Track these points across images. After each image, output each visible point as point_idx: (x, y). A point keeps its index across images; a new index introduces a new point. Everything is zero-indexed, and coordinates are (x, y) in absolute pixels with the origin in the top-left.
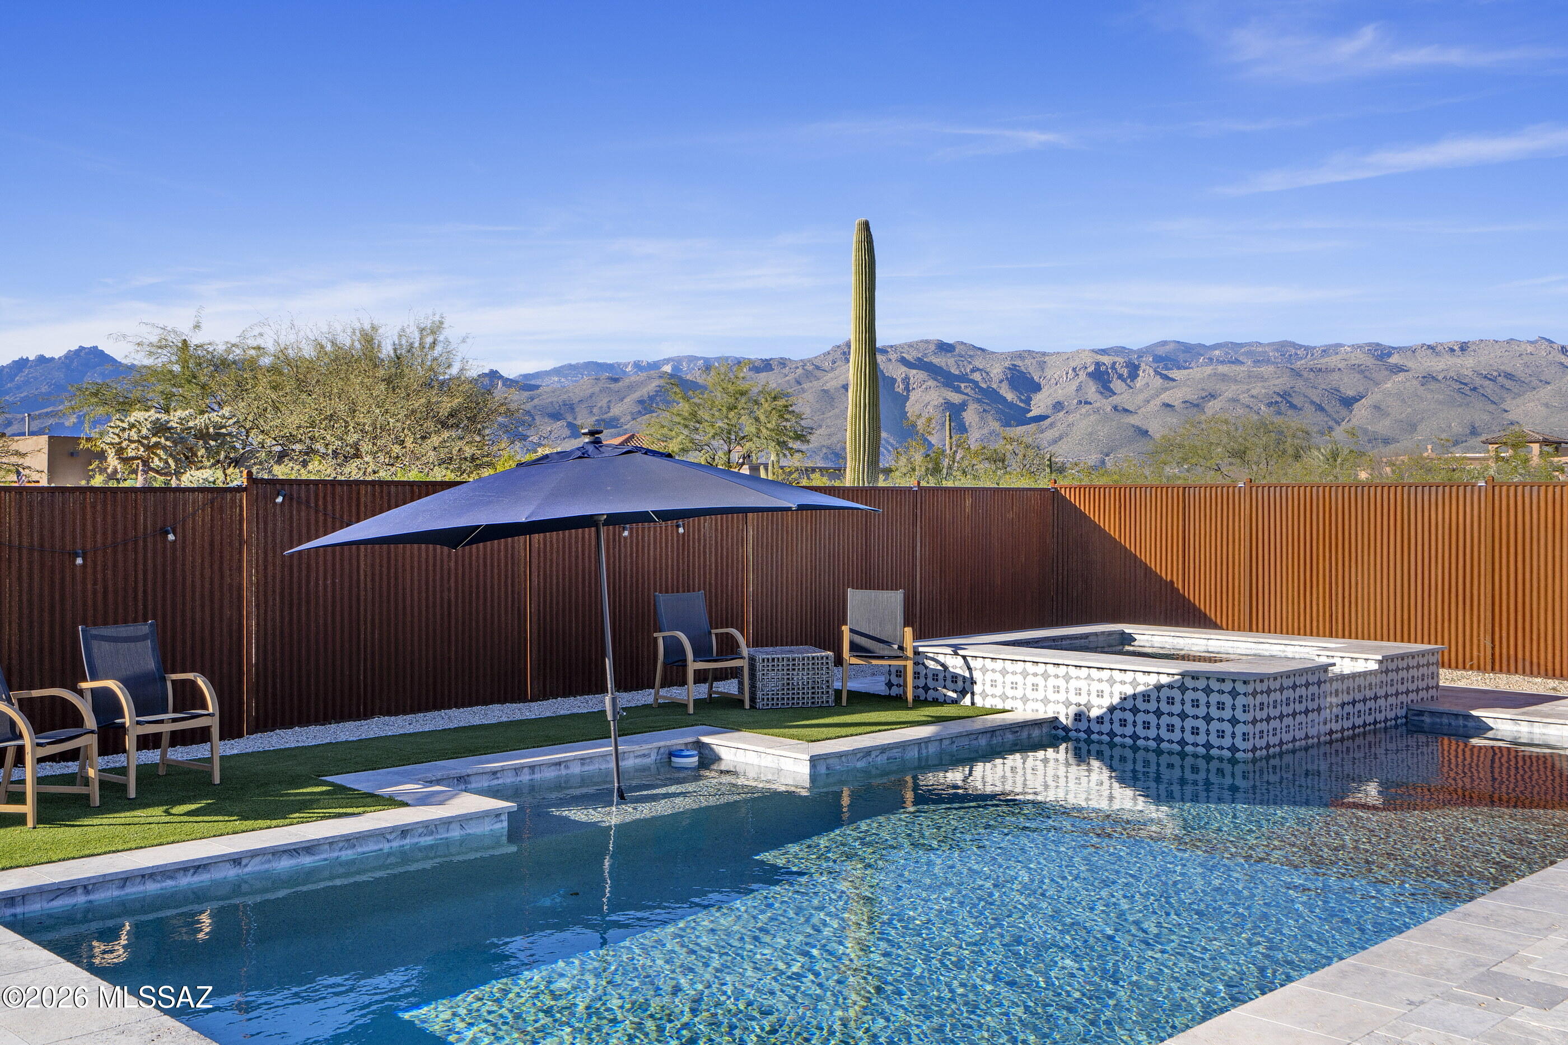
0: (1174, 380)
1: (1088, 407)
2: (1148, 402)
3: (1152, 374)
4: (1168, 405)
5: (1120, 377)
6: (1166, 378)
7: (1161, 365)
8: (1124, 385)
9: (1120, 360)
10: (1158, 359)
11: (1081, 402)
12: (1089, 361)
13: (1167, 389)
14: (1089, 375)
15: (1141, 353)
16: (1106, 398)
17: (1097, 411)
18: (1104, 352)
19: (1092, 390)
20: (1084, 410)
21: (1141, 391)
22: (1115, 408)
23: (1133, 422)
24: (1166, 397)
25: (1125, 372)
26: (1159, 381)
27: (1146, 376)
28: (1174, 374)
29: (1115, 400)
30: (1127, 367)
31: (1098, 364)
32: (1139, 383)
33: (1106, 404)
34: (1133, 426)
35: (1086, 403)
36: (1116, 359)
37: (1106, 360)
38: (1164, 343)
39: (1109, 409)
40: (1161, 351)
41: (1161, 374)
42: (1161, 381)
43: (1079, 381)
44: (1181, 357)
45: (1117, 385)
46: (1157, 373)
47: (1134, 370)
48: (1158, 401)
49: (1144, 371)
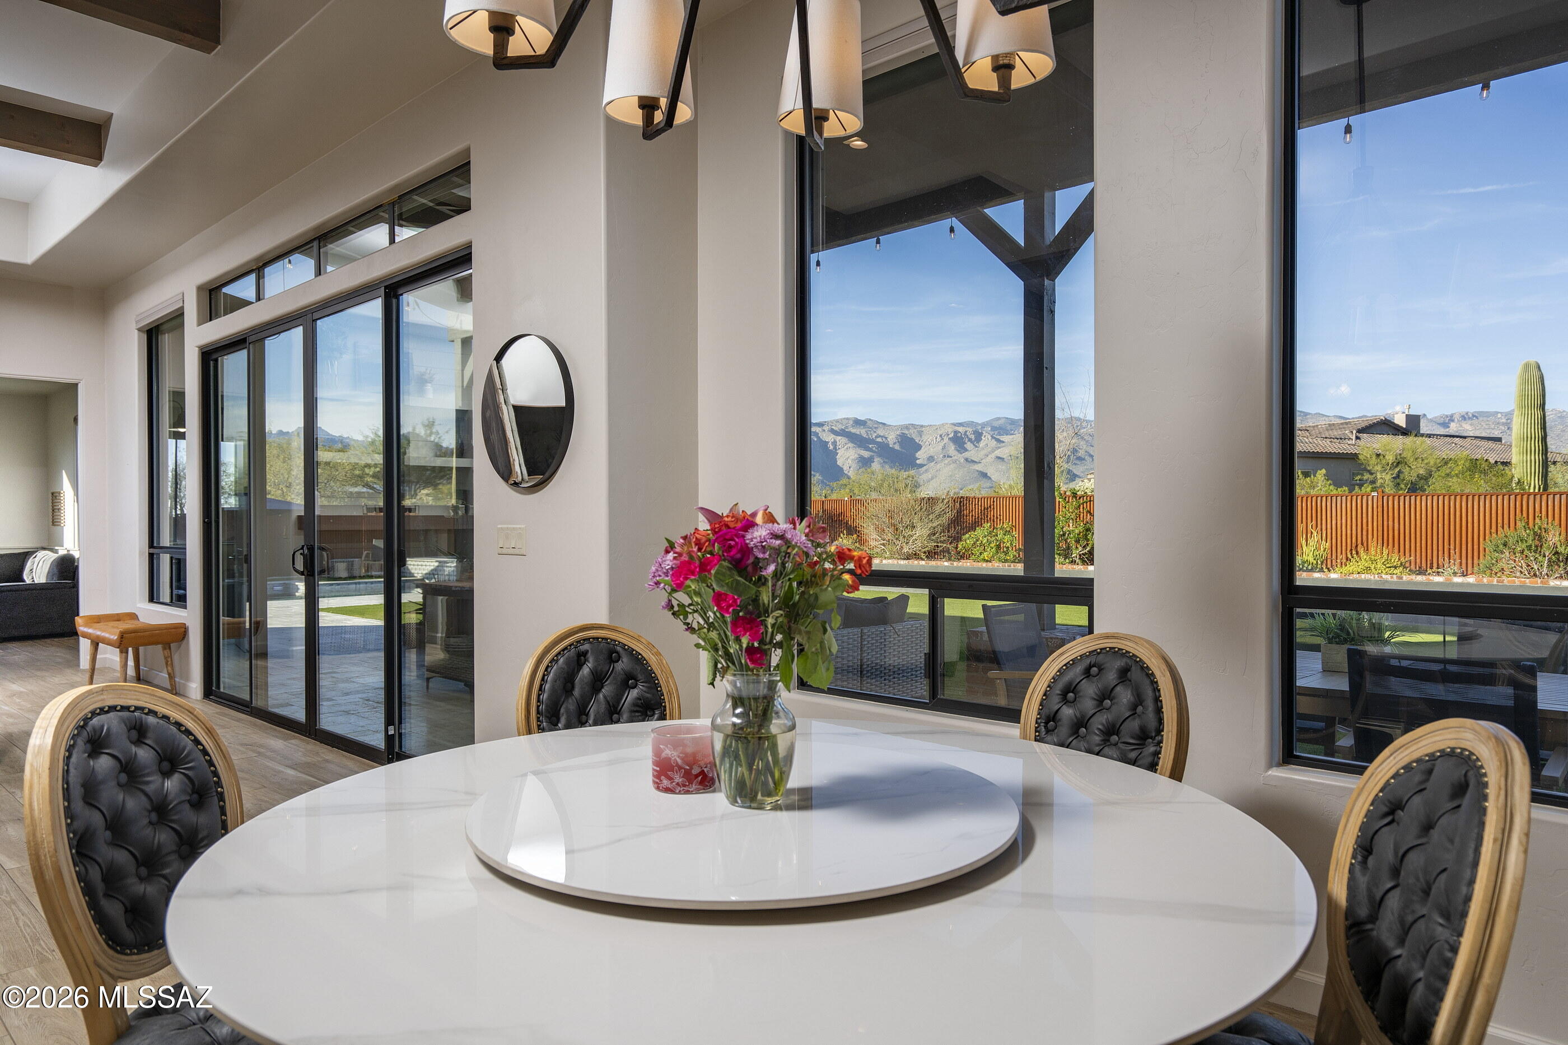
0: (1003, 442)
1: (949, 459)
2: (987, 456)
3: (990, 438)
4: (999, 458)
5: (970, 440)
6: (999, 441)
7: (996, 432)
8: (972, 445)
9: (970, 430)
10: (994, 429)
11: (945, 456)
12: (950, 430)
13: (999, 448)
14: (949, 439)
15: (984, 425)
16: (961, 453)
17: (955, 462)
18: (960, 424)
19: (952, 449)
20: (946, 462)
21: (983, 449)
22: (966, 460)
23: (977, 469)
24: (998, 453)
25: (973, 437)
26: (994, 443)
27: (986, 440)
28: (1002, 438)
29: (966, 455)
30: (974, 434)
31: (956, 432)
32: (982, 444)
33: (961, 458)
34: (978, 471)
35: (948, 456)
36: (967, 429)
37: (961, 429)
38: (999, 419)
39: (962, 460)
40: (996, 424)
41: (995, 438)
42: (995, 442)
43: (944, 443)
44: (1009, 427)
45: (969, 445)
46: (993, 437)
47: (978, 436)
48: (993, 455)
49: (985, 436)
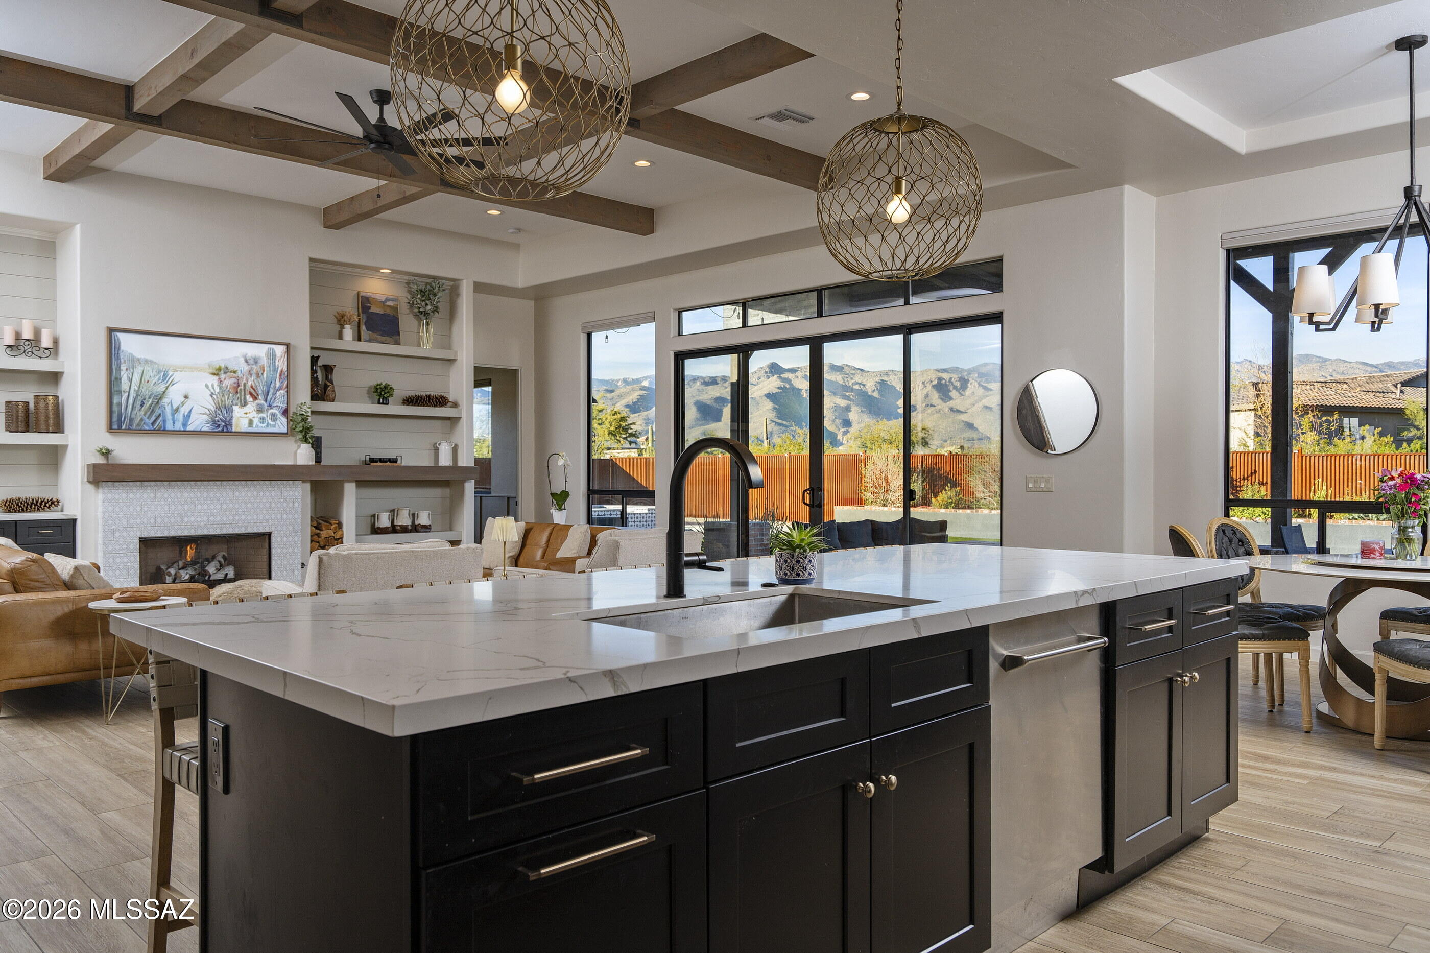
0: (991, 390)
1: (933, 408)
2: (974, 405)
3: (977, 385)
4: (986, 407)
5: (955, 388)
6: (986, 388)
7: (983, 380)
8: (957, 393)
9: (955, 377)
10: (981, 375)
11: (928, 405)
12: (934, 377)
13: (987, 396)
14: (933, 386)
15: (970, 372)
16: (945, 402)
17: (939, 412)
18: (945, 371)
19: (935, 397)
20: (929, 411)
21: (969, 397)
22: (951, 409)
23: (963, 419)
24: (985, 402)
25: (958, 384)
26: (981, 391)
27: (972, 387)
28: (992, 385)
29: (951, 404)
30: (959, 381)
31: (940, 379)
32: (968, 392)
33: (945, 407)
34: (963, 421)
35: (932, 406)
36: (952, 375)
37: (945, 376)
38: (986, 364)
39: (947, 410)
40: (983, 370)
41: (982, 386)
42: (983, 390)
43: (927, 390)
45: (954, 394)
46: (980, 385)
47: (964, 383)
48: (980, 405)
49: (971, 384)
